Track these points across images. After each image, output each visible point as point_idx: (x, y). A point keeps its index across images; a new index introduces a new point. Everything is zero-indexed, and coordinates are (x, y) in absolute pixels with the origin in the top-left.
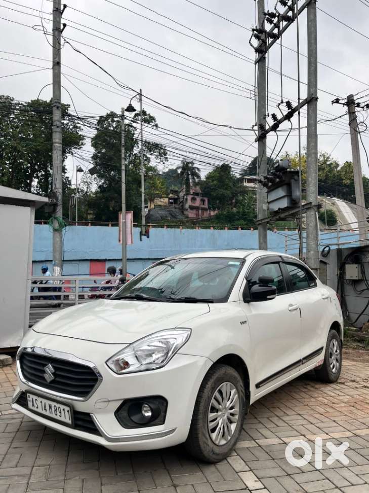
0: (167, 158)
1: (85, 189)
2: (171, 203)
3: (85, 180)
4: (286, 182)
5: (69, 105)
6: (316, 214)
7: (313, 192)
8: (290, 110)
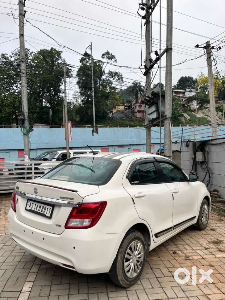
0: (123, 81)
1: (75, 102)
2: (126, 109)
3: (75, 97)
4: (155, 102)
5: (62, 52)
6: (169, 122)
7: (168, 109)
8: (158, 57)
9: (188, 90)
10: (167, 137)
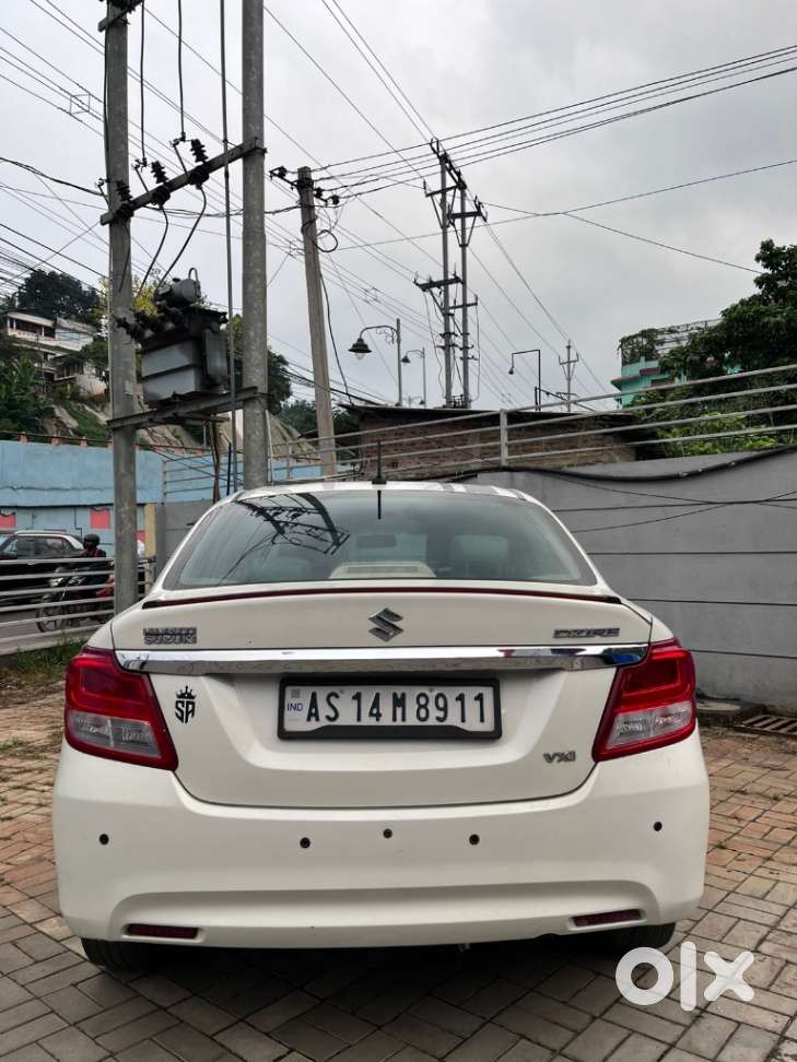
4: (191, 334)
6: (265, 414)
8: (200, 163)
9: (64, 323)
10: (259, 466)
